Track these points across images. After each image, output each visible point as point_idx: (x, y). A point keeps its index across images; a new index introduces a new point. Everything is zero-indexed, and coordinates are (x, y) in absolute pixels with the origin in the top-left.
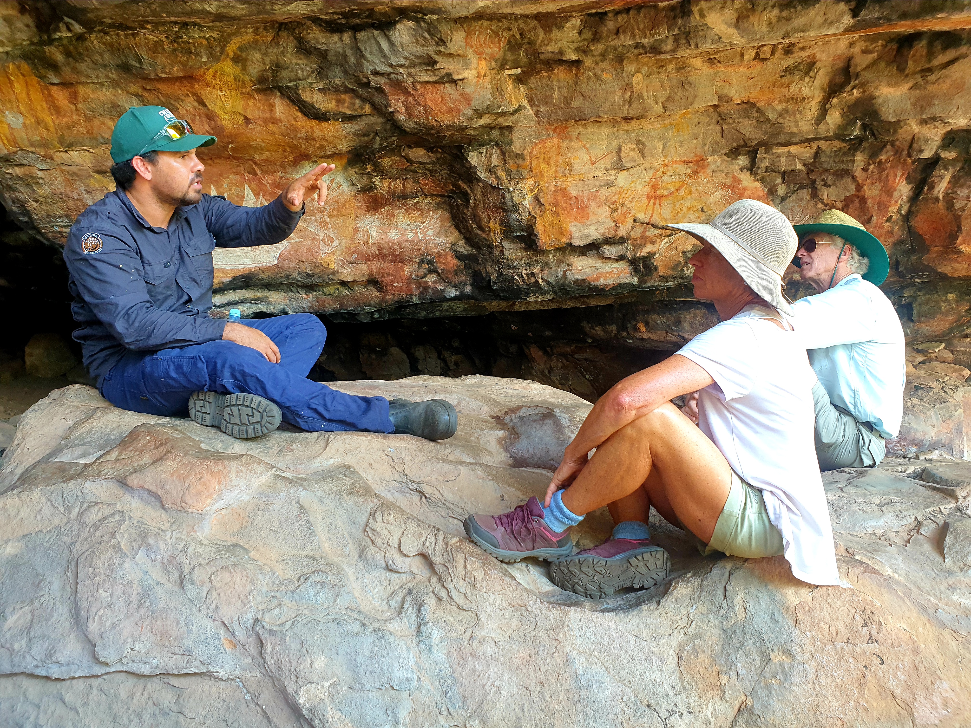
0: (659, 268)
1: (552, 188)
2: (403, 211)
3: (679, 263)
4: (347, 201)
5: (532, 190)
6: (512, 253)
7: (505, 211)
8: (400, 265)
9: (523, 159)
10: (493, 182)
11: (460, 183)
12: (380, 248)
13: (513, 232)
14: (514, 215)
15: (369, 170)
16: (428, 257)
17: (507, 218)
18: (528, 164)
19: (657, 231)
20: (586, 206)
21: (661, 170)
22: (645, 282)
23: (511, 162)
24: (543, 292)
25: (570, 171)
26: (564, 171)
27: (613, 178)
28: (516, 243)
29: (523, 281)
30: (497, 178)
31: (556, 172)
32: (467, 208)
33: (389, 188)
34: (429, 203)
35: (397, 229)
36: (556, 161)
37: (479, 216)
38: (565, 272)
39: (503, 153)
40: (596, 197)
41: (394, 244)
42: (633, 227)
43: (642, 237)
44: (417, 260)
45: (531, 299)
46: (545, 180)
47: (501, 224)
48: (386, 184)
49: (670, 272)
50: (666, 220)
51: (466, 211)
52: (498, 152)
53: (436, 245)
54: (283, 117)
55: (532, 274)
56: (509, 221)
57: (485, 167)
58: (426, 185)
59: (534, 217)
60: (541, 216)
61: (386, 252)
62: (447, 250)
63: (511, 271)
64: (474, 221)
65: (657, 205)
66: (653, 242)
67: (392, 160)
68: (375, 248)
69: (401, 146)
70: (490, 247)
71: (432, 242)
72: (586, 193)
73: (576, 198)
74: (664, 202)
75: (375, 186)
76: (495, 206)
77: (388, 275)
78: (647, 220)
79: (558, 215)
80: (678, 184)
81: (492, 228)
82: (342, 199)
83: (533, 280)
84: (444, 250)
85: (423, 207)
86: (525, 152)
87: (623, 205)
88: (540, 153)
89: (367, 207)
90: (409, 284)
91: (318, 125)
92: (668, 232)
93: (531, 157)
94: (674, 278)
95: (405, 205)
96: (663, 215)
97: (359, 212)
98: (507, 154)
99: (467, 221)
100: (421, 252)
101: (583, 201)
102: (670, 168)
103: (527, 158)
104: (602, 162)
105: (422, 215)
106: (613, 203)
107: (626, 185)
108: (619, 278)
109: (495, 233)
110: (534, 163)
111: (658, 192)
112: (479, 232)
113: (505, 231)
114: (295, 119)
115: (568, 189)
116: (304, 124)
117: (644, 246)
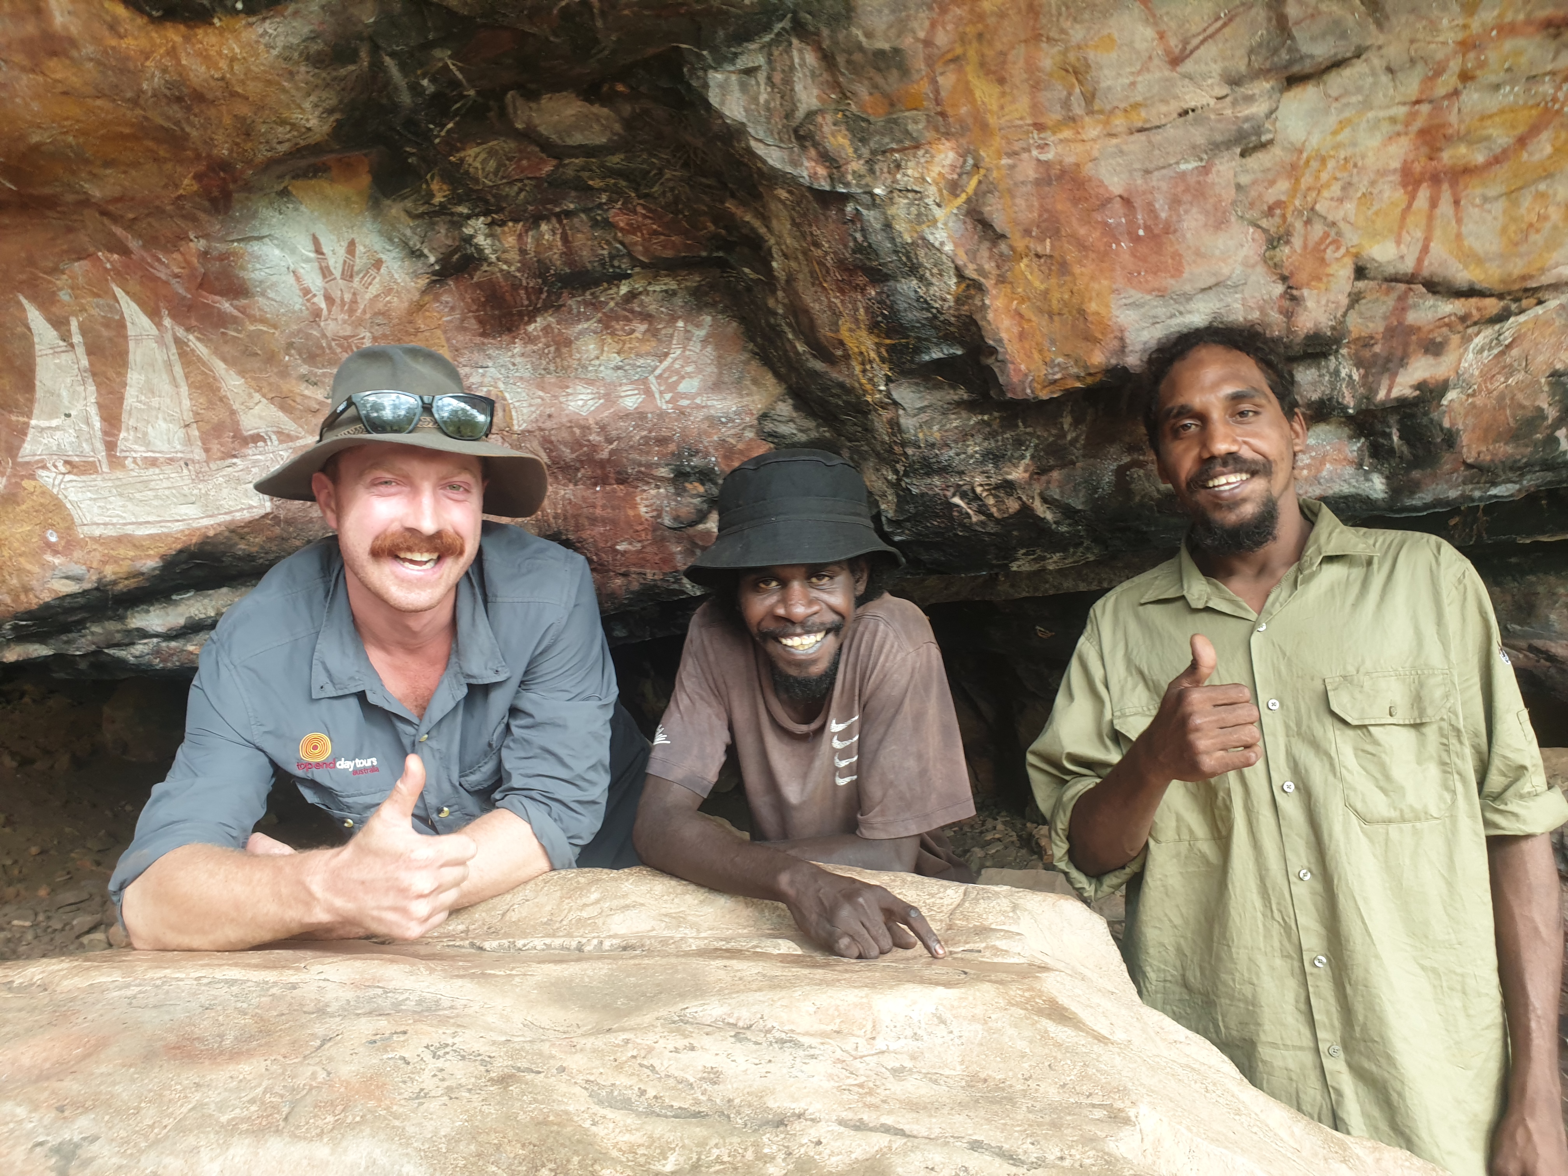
0: (1465, 439)
1: (1028, 171)
2: (593, 324)
3: (1540, 414)
4: (418, 307)
5: (954, 188)
6: (929, 424)
7: (879, 276)
8: (620, 490)
9: (905, 71)
10: (814, 176)
11: (730, 205)
12: (548, 443)
13: (917, 351)
14: (908, 286)
15: (438, 199)
16: (695, 461)
17: (887, 303)
18: (925, 87)
19: (1449, 307)
20: (1168, 229)
21: (1455, 66)
22: (1414, 488)
23: (862, 91)
24: (1056, 542)
25: (1089, 98)
26: (1066, 104)
27: (1259, 109)
28: (938, 386)
29: (983, 510)
30: (827, 158)
31: (1036, 108)
32: (773, 292)
33: (523, 252)
34: (670, 294)
35: (590, 382)
36: (1031, 68)
37: (806, 312)
38: (1121, 472)
39: (828, 59)
40: (1199, 192)
41: (586, 429)
42: (1355, 299)
43: (1390, 332)
44: (664, 472)
45: (1021, 565)
46: (997, 142)
47: (873, 327)
48: (510, 241)
49: (1505, 450)
50: (1479, 261)
51: (771, 303)
52: (811, 58)
53: (713, 422)
54: (75, 29)
55: (1008, 487)
56: (894, 312)
57: (778, 122)
58: (633, 229)
59: (978, 287)
60: (1001, 280)
61: (568, 454)
62: (749, 434)
63: (937, 481)
64: (799, 331)
65: (1445, 207)
66: (1434, 348)
67: (492, 153)
68: (535, 445)
69: (499, 96)
70: (862, 410)
71: (701, 415)
72: (1160, 182)
73: (1126, 201)
74: (1474, 191)
75: (480, 250)
76: (841, 264)
77: (593, 521)
78: (1408, 266)
79: (1064, 268)
80: (1525, 119)
81: (851, 344)
82: (399, 304)
83: (1013, 505)
84: (739, 436)
85: (652, 308)
86: (907, 42)
87: (1311, 216)
88: (963, 39)
89: (481, 322)
90: (659, 542)
91: (187, 39)
92: (1492, 305)
93: (930, 61)
94: (1518, 469)
95: (596, 305)
96: (1470, 242)
97: (460, 339)
98: (841, 60)
99: (781, 334)
100: (672, 447)
101: (1151, 210)
102: (1492, 55)
103: (919, 64)
104: (1209, 51)
105: (653, 333)
106: (1270, 212)
107: (1314, 141)
108: (1316, 480)
109: (865, 361)
110: (947, 81)
111: (1447, 157)
112: (818, 365)
113: (891, 349)
114: (113, 27)
115: (1088, 170)
116: (143, 43)
117: (1403, 362)
